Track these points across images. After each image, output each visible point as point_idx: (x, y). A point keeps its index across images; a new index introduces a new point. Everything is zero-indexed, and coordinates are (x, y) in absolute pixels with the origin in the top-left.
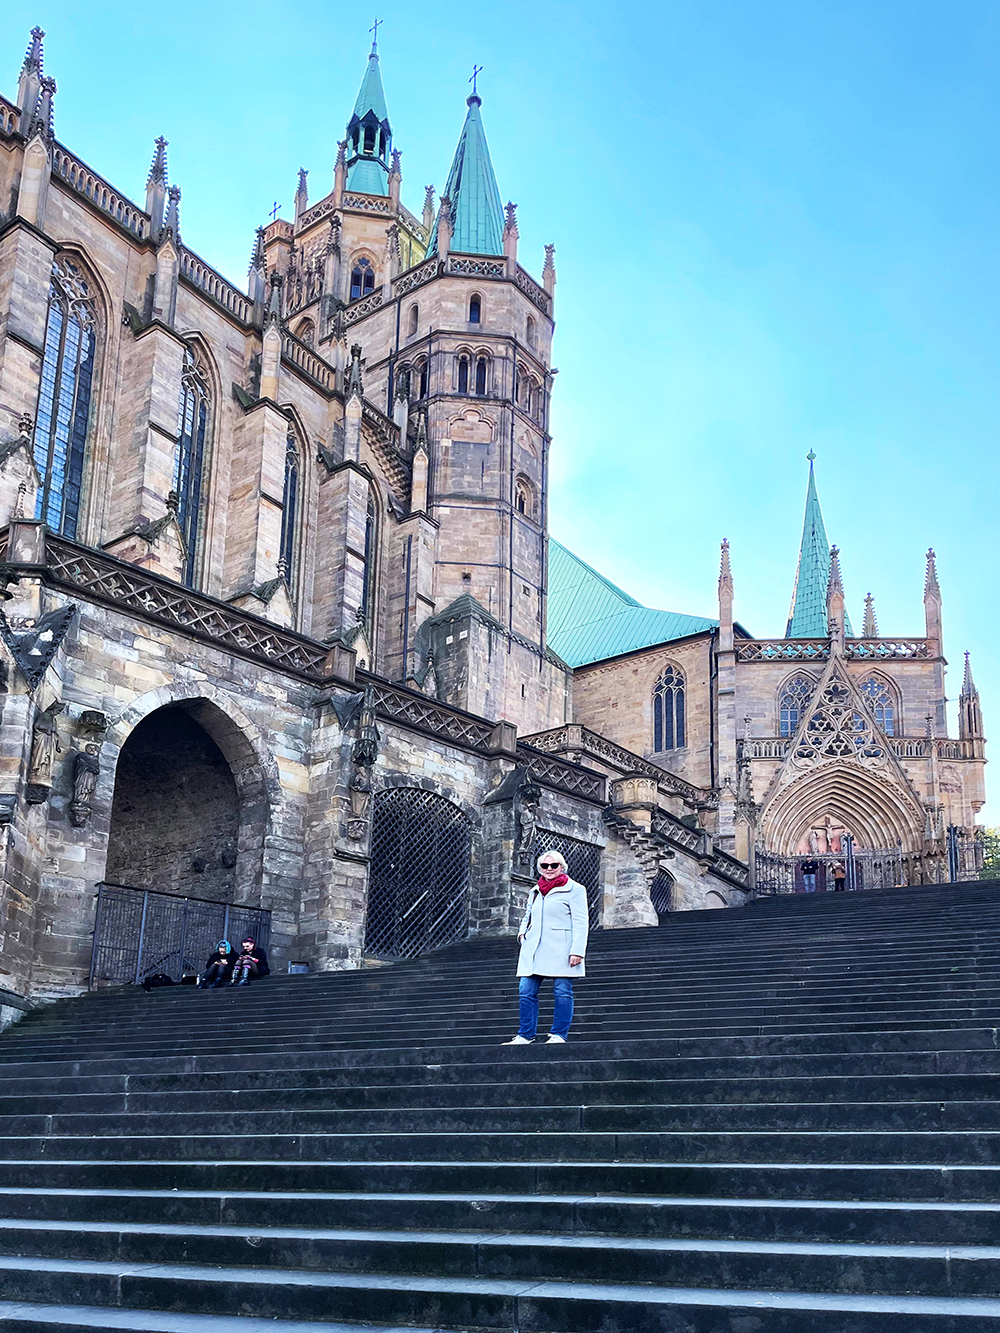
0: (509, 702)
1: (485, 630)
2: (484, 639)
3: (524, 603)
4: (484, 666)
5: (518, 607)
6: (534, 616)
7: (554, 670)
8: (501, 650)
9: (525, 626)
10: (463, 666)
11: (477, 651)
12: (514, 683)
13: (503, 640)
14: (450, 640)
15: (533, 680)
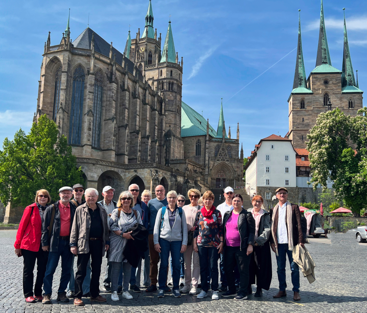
0: (176, 149)
2: (173, 139)
4: (173, 144)
5: (177, 131)
6: (179, 132)
7: (182, 142)
8: (175, 140)
9: (178, 135)
10: (170, 144)
11: (172, 141)
12: (176, 146)
13: (175, 138)
14: (168, 139)
15: (179, 144)
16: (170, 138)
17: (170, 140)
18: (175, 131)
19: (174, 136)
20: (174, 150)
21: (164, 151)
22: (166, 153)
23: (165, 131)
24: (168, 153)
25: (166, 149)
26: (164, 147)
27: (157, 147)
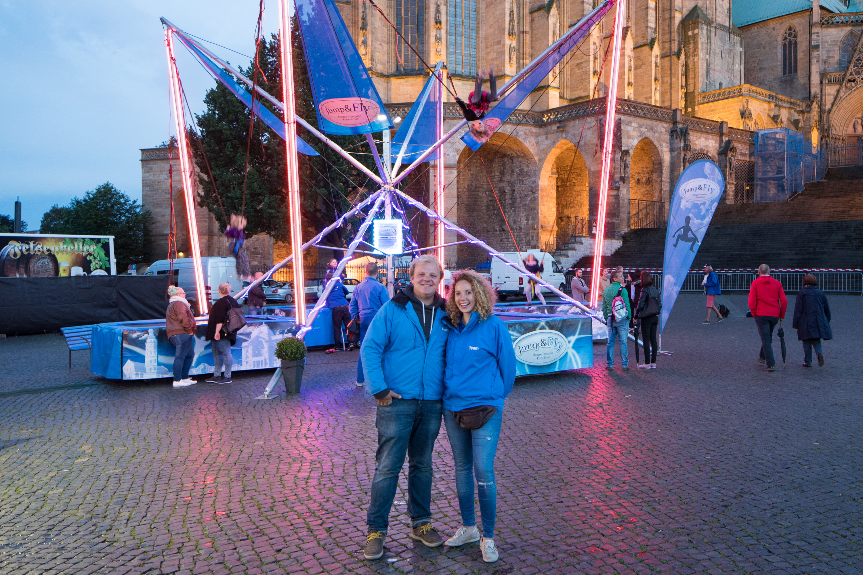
0: (716, 61)
1: (705, 27)
2: (705, 32)
3: (722, 6)
4: (705, 46)
5: (719, 9)
6: (726, 11)
7: (737, 39)
8: (713, 34)
9: (722, 18)
10: (696, 49)
11: (702, 40)
12: (718, 51)
13: (713, 30)
14: (690, 33)
15: (727, 46)
16: (696, 31)
17: (695, 36)
18: (712, 8)
19: (709, 23)
20: (708, 65)
21: (680, 70)
22: (686, 74)
23: (681, 12)
24: (691, 75)
25: (686, 65)
26: (679, 58)
27: (654, 60)
